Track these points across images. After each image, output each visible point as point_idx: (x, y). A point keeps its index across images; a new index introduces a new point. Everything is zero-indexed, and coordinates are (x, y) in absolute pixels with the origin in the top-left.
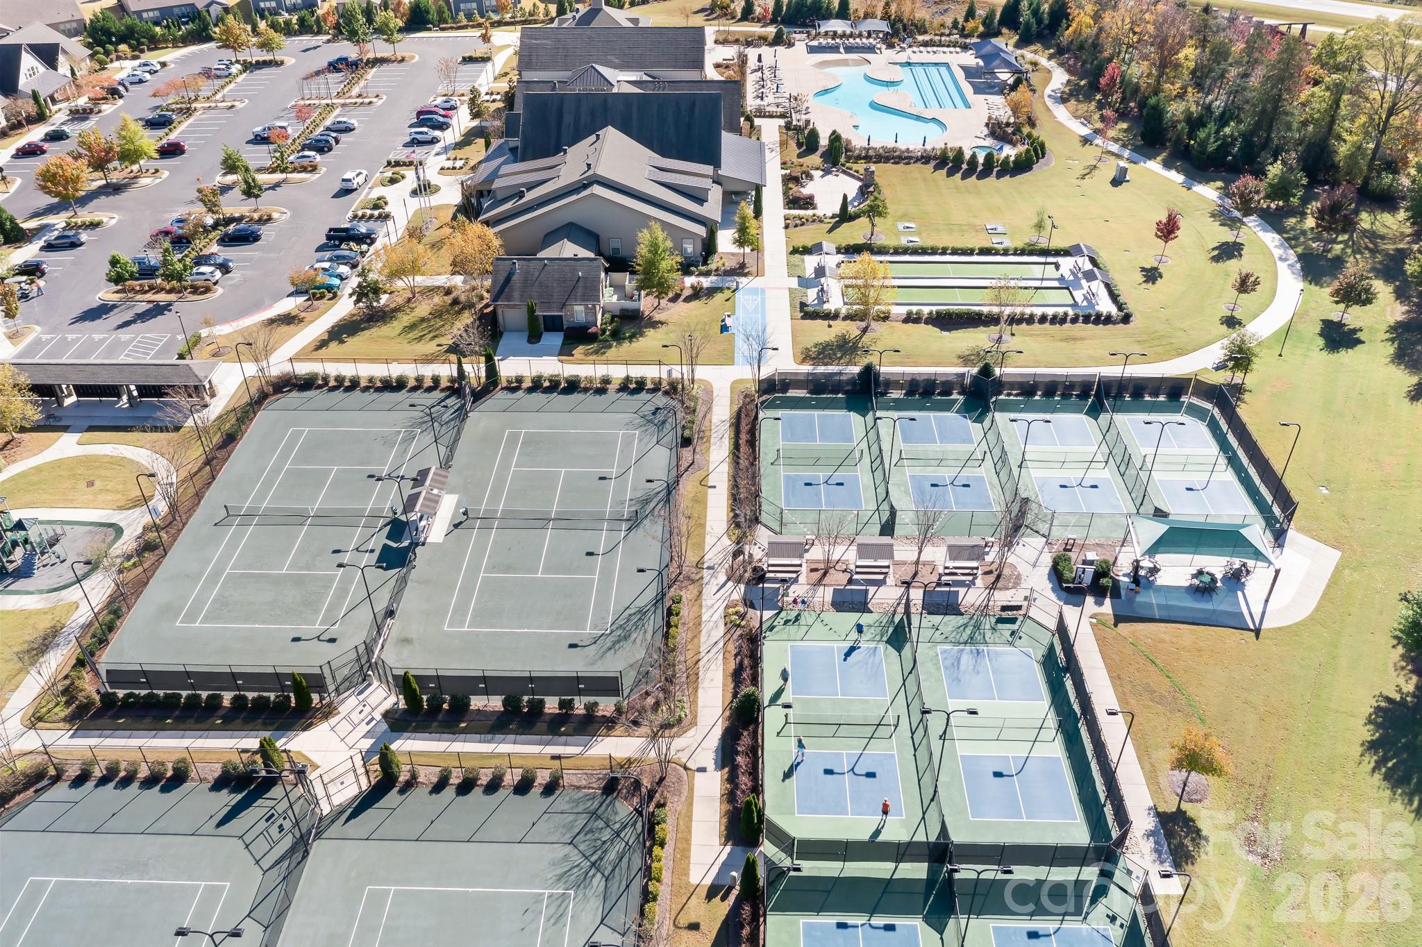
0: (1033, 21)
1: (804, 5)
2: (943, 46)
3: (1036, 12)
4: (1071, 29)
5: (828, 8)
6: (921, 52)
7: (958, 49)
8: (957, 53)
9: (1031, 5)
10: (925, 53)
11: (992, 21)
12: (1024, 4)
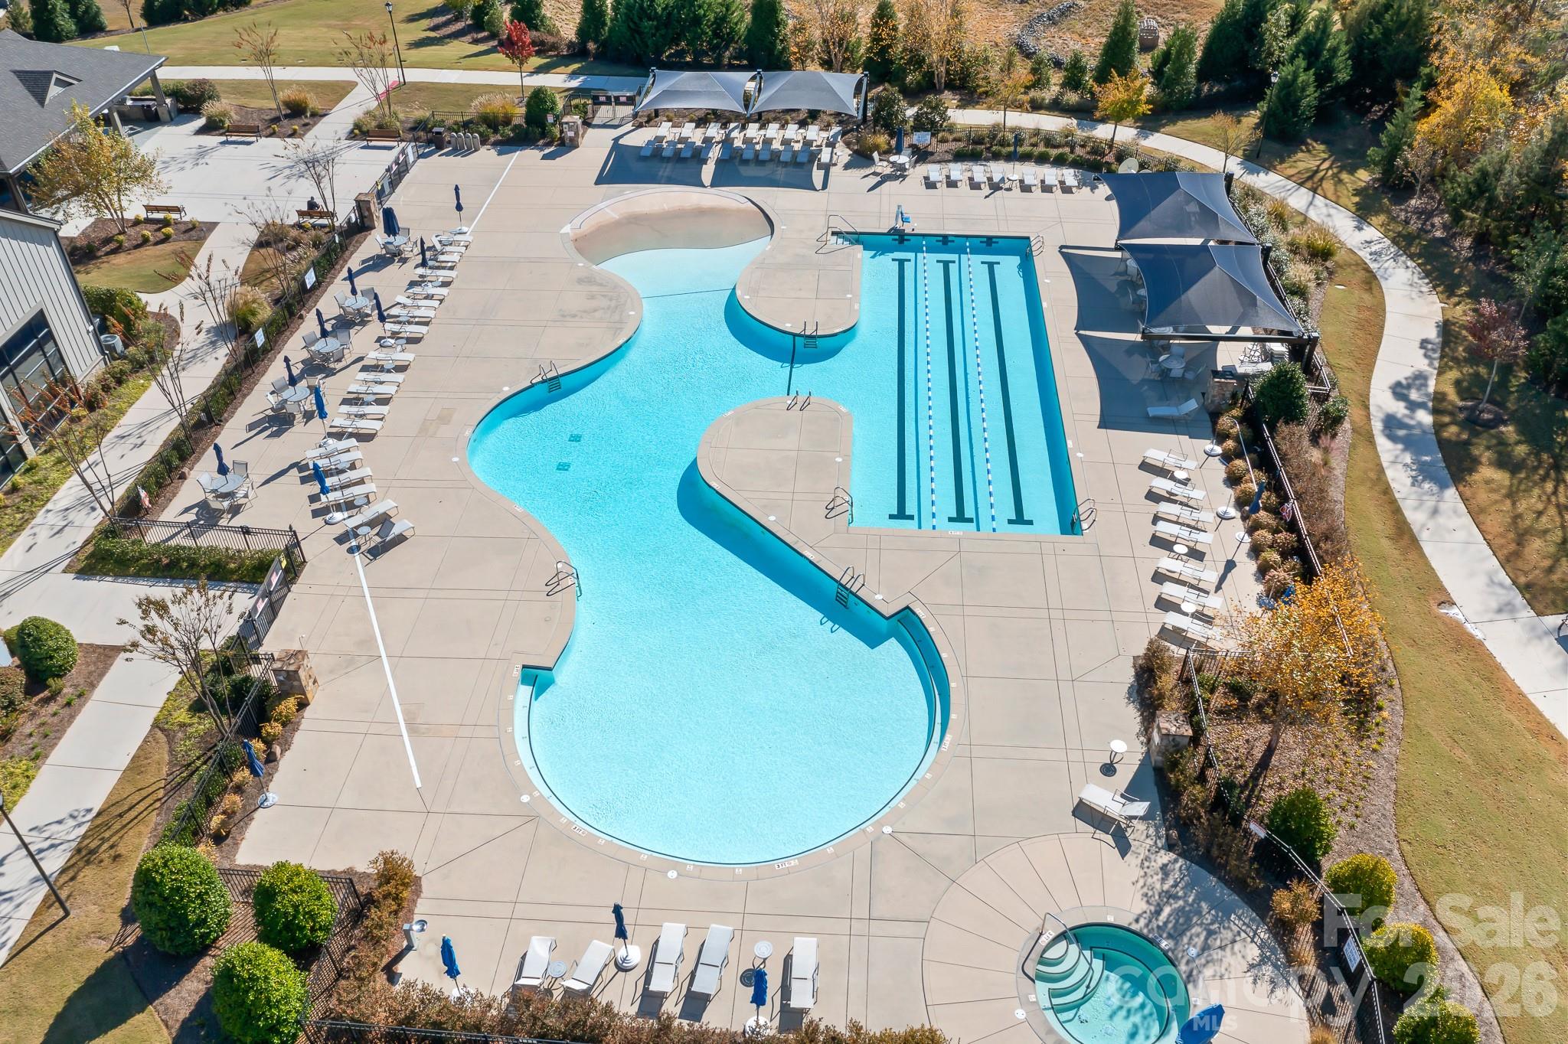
0: (1306, 77)
1: (645, 13)
2: (1025, 158)
3: (1313, 49)
4: (1435, 118)
5: (721, 21)
6: (952, 184)
7: (1069, 176)
8: (1067, 190)
9: (1296, 20)
10: (964, 187)
11: (1180, 70)
12: (1279, 17)
